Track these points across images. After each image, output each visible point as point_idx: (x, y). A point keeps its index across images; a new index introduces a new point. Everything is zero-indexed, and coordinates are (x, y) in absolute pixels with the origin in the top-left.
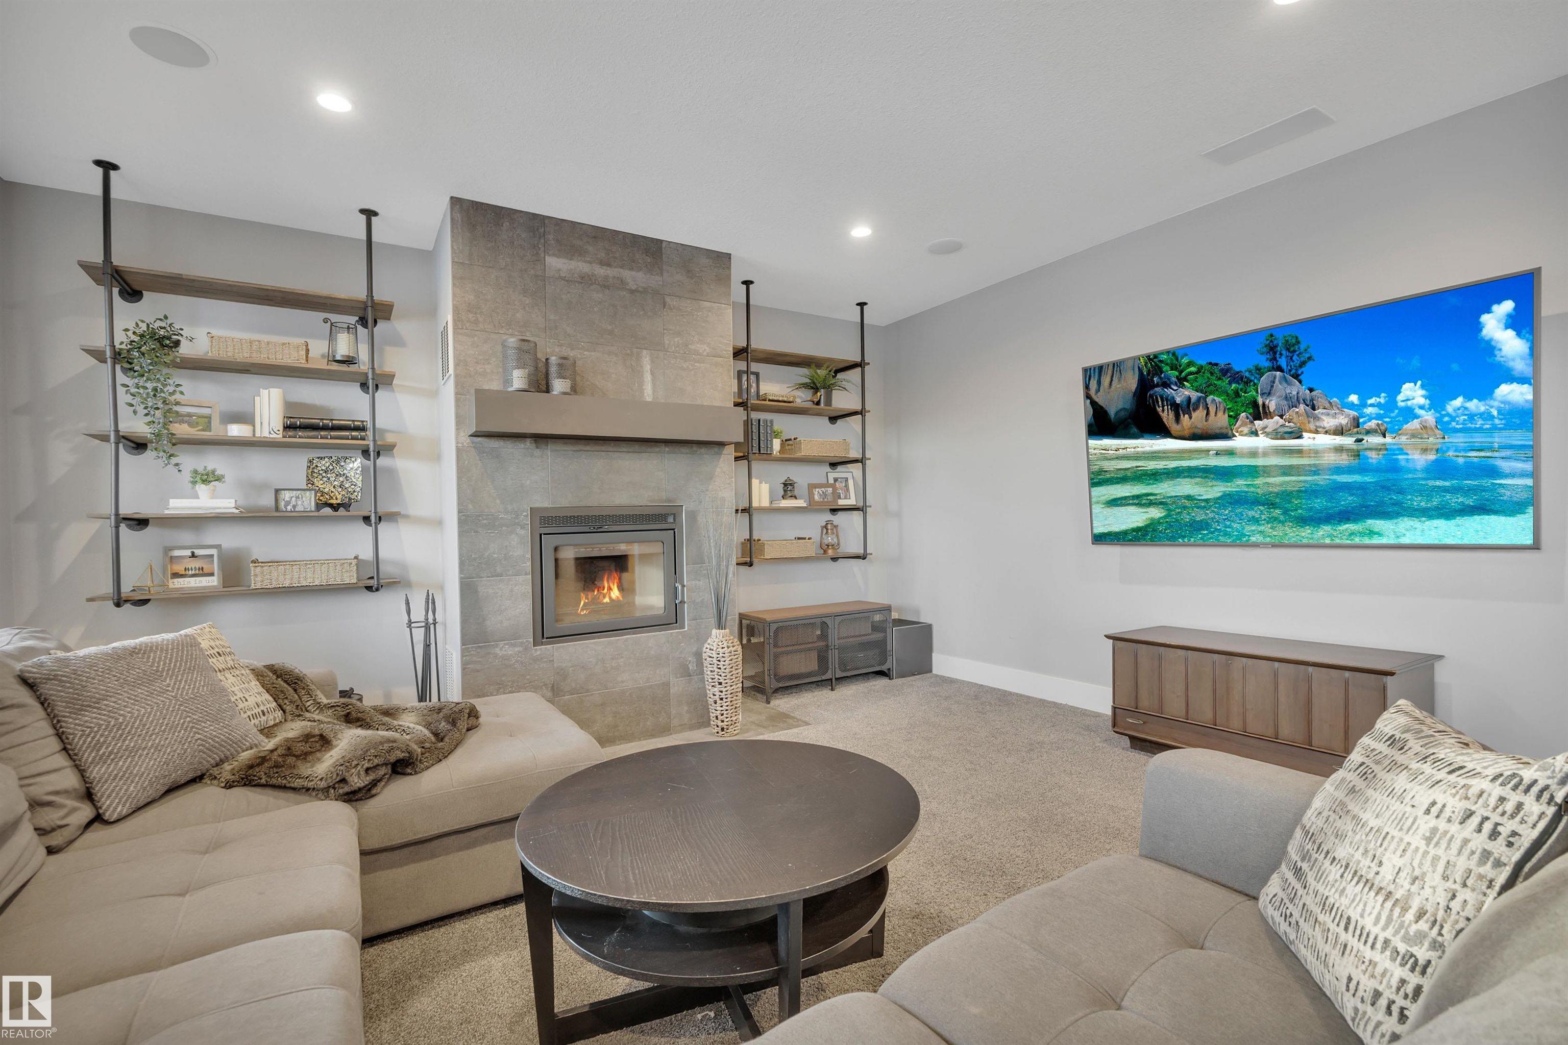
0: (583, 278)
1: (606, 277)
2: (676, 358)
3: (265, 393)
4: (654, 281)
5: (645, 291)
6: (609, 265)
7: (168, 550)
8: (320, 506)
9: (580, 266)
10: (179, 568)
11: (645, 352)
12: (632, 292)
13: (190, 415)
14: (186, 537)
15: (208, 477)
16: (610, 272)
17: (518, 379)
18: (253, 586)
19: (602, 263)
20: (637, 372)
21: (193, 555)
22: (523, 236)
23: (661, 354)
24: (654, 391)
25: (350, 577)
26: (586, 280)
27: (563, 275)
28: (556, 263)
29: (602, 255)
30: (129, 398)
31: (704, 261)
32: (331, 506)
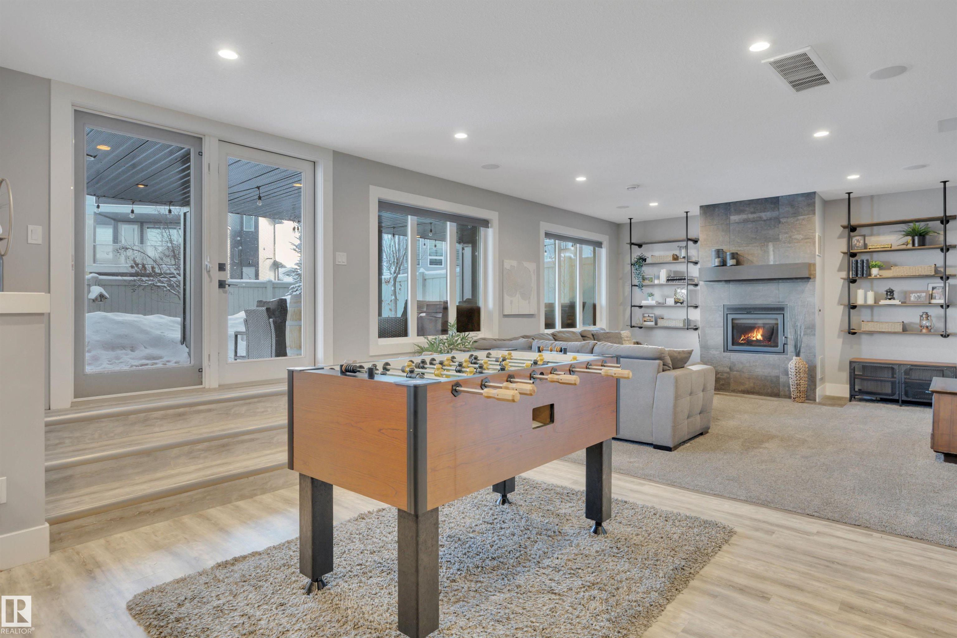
0: (744, 220)
1: (754, 218)
2: (785, 243)
3: (662, 270)
4: (775, 214)
5: (771, 219)
6: (754, 213)
7: (643, 314)
8: (676, 302)
9: (744, 216)
10: (646, 319)
11: (770, 243)
12: (765, 221)
13: (648, 278)
14: (649, 311)
15: (651, 295)
16: (755, 215)
17: (717, 262)
19: (752, 213)
20: (767, 252)
21: (649, 316)
22: (723, 211)
23: (778, 243)
24: (774, 258)
25: (681, 325)
26: (745, 221)
27: (737, 221)
28: (734, 218)
29: (752, 210)
30: (635, 276)
31: (800, 199)
32: (680, 303)
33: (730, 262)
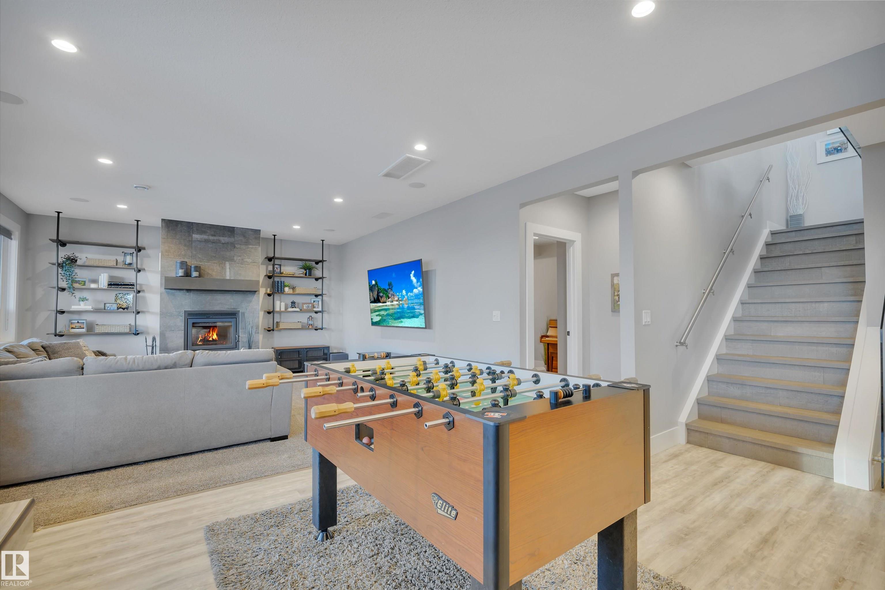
0: (205, 240)
1: (214, 240)
2: (238, 264)
3: (102, 275)
4: (232, 240)
5: (228, 243)
6: (215, 236)
7: (70, 320)
8: (118, 308)
9: (205, 237)
10: (74, 326)
11: (227, 262)
12: (223, 244)
13: (79, 281)
14: (76, 317)
15: (83, 299)
16: (215, 238)
17: (181, 273)
18: (96, 332)
19: (212, 235)
20: (224, 268)
21: (78, 322)
22: (185, 229)
23: (233, 262)
24: (230, 274)
25: (127, 330)
26: (206, 241)
27: (198, 240)
28: (196, 236)
29: (213, 233)
30: (62, 277)
31: (250, 232)
32: (122, 308)
33: (195, 274)
